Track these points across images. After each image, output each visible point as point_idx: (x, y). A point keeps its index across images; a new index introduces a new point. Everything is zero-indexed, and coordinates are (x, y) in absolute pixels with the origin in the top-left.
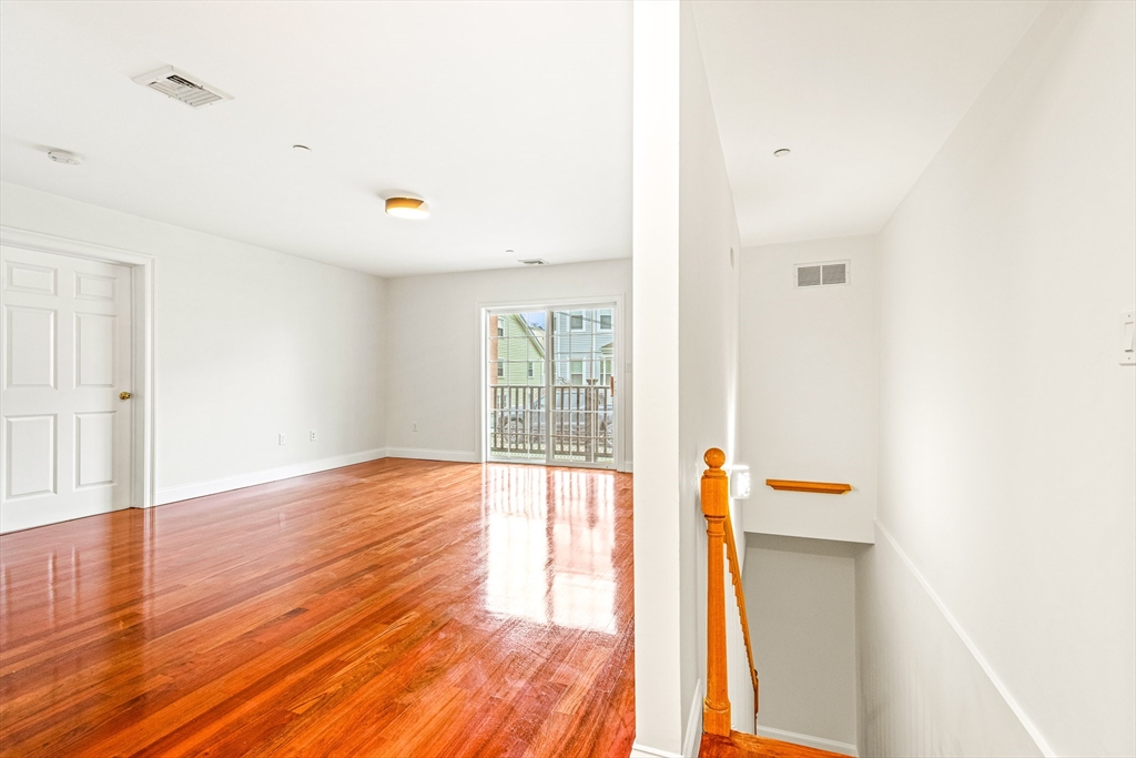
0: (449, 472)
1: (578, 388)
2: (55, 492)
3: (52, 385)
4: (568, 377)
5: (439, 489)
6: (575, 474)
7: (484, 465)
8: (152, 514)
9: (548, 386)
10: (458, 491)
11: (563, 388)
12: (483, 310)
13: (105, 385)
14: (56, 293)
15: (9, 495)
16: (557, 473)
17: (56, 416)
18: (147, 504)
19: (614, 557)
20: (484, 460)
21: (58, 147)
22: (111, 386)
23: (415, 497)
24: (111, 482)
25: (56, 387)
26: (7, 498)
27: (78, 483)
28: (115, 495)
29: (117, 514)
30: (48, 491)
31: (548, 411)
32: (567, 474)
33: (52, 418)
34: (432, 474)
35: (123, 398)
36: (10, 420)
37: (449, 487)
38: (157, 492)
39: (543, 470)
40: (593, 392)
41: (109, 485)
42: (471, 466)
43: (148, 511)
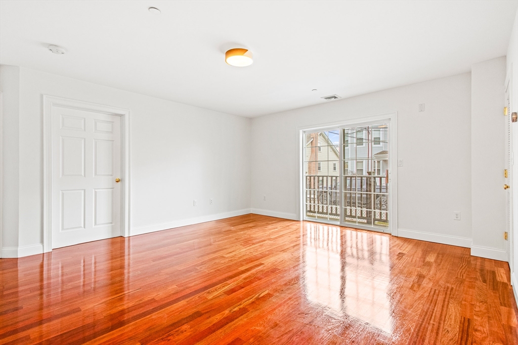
0: (279, 225)
1: (361, 177)
2: (84, 227)
3: (83, 175)
4: (355, 171)
5: (269, 239)
6: (359, 233)
7: (302, 222)
8: (129, 240)
9: (341, 176)
10: (280, 242)
11: (351, 177)
12: (301, 132)
13: (108, 175)
14: (85, 130)
15: (63, 229)
16: (348, 232)
17: (85, 190)
18: (126, 235)
19: (389, 295)
20: (301, 219)
21: (52, 43)
22: (112, 175)
23: (253, 244)
24: (111, 223)
25: (85, 176)
26: (62, 230)
27: (96, 224)
28: (113, 230)
29: (114, 239)
30: (81, 227)
31: (341, 192)
32: (354, 233)
33: (83, 191)
34: (270, 227)
35: (117, 182)
36: (64, 192)
37: (276, 238)
38: (131, 229)
39: (339, 229)
40: (372, 180)
41: (110, 225)
42: (294, 223)
43: (127, 238)
